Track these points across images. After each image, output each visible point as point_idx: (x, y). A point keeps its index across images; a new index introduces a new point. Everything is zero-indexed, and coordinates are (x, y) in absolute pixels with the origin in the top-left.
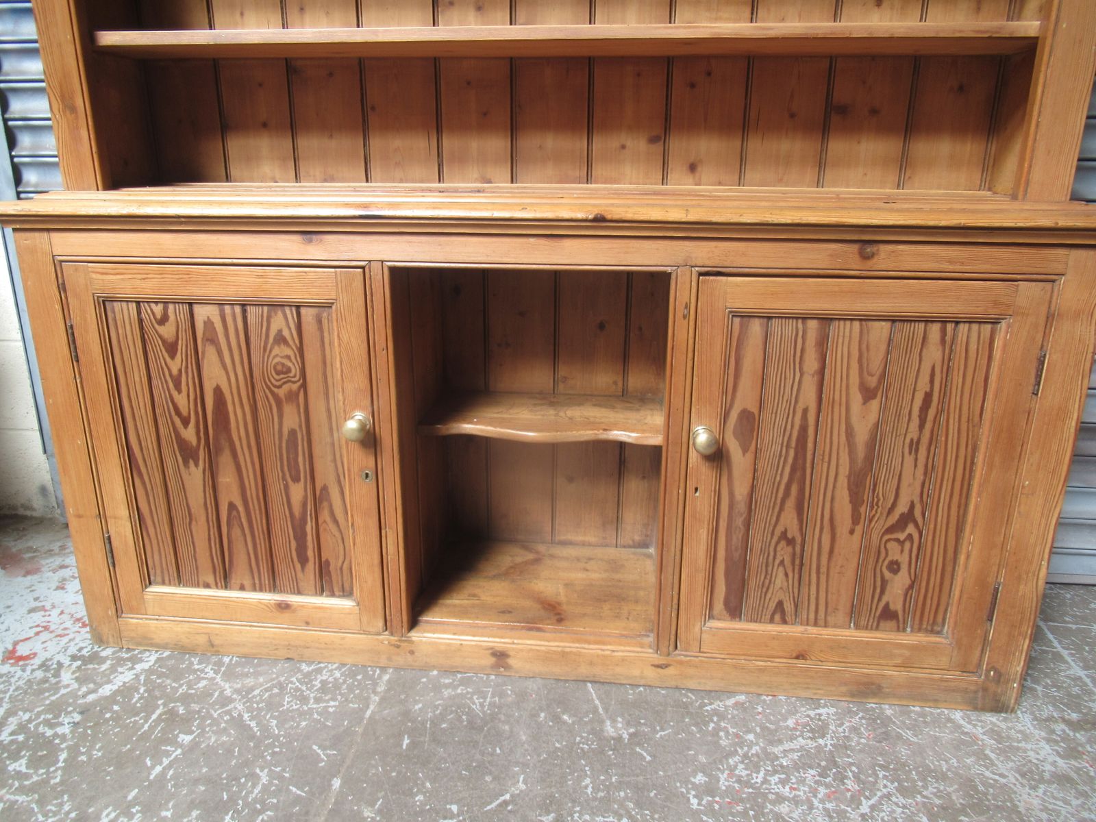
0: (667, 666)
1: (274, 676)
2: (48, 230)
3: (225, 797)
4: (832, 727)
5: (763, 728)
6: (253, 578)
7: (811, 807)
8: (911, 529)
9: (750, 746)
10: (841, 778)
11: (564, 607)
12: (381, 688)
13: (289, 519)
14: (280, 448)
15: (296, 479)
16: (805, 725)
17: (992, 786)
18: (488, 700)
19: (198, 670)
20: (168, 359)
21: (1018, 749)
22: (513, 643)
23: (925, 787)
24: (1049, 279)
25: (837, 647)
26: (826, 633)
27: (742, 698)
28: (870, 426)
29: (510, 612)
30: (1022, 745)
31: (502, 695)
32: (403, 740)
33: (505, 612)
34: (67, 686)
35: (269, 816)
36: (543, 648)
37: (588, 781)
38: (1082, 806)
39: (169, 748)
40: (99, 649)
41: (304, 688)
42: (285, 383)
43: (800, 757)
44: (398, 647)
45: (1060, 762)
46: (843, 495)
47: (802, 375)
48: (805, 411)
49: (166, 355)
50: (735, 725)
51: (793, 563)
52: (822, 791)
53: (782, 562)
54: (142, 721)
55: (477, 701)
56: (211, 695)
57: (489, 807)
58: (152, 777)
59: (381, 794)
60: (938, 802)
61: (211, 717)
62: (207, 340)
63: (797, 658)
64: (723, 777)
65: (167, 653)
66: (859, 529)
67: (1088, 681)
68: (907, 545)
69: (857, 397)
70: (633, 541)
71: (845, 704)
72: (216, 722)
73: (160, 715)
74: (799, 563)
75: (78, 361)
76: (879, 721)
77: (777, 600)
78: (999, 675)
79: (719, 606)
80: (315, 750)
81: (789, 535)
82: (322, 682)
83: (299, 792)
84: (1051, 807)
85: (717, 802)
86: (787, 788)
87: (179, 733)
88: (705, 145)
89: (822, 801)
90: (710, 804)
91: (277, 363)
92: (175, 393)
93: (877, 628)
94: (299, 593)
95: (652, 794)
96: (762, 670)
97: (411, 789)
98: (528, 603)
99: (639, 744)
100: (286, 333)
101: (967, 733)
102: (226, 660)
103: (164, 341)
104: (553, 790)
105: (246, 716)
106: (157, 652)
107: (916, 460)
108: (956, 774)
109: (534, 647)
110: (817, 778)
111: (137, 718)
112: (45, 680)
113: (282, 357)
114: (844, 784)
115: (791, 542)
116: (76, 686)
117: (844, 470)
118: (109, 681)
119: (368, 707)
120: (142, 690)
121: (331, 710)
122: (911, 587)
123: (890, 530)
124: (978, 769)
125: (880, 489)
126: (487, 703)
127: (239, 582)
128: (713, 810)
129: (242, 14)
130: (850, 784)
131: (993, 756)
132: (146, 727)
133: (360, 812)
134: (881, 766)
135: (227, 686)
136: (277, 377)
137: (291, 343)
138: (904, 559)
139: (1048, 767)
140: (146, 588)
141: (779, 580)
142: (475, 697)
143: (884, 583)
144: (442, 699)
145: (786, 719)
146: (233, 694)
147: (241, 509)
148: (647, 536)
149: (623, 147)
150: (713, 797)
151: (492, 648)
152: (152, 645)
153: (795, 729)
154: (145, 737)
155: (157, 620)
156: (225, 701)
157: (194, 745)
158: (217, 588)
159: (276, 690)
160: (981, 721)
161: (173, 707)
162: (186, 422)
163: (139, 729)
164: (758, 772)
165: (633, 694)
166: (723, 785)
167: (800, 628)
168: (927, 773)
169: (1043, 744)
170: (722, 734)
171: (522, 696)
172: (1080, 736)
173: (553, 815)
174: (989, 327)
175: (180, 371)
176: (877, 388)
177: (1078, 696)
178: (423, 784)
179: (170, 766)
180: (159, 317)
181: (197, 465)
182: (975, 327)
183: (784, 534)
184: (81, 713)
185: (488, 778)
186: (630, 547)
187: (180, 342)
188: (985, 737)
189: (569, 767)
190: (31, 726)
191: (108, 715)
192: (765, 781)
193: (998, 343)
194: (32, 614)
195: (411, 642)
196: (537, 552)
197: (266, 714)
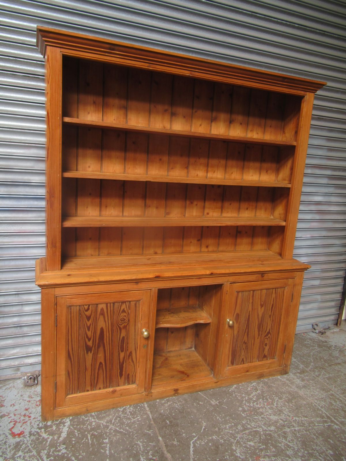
0: (218, 382)
1: (113, 415)
2: (54, 288)
3: (135, 452)
4: (258, 388)
5: (245, 392)
6: (104, 385)
7: (266, 408)
8: (269, 335)
9: (245, 397)
10: (267, 399)
11: (185, 372)
12: (147, 409)
13: (118, 364)
14: (119, 342)
15: (122, 351)
16: (252, 389)
17: (294, 392)
18: (178, 404)
19: (87, 420)
20: (87, 322)
21: (294, 382)
22: (180, 386)
23: (283, 396)
24: (293, 278)
25: (255, 367)
26: (253, 364)
27: (235, 386)
28: (262, 313)
29: (174, 377)
30: (294, 381)
31: (181, 402)
32: (166, 422)
33: (172, 377)
34: (48, 438)
35: (151, 453)
36: (188, 385)
37: (218, 417)
38: (310, 391)
39: (104, 445)
40: (45, 423)
41: (126, 416)
42: (123, 323)
43: (256, 397)
44: (147, 395)
45: (302, 383)
46: (257, 330)
47: (249, 303)
48: (249, 312)
49: (86, 320)
50: (239, 393)
51: (246, 349)
52: (265, 404)
53: (244, 349)
54: (87, 440)
55: (176, 405)
56: (100, 426)
57: (202, 431)
58: (108, 454)
59: (174, 437)
60: (287, 399)
61: (107, 432)
62: (101, 314)
63: (247, 372)
64: (245, 406)
65: (71, 418)
66: (260, 337)
67: (297, 361)
68: (269, 339)
69: (260, 307)
70: (188, 347)
71: (256, 381)
72: (110, 433)
73: (91, 437)
74: (247, 348)
75: (56, 326)
76: (266, 383)
77: (242, 358)
78: (286, 365)
79: (230, 363)
80: (146, 432)
81: (245, 342)
82: (129, 412)
83: (153, 444)
84: (306, 393)
85: (248, 413)
86: (259, 406)
87: (102, 440)
88: (210, 241)
89: (267, 406)
90: (247, 414)
91: (121, 318)
92: (87, 332)
93: (263, 360)
94: (119, 386)
95: (234, 416)
96: (239, 377)
97: (180, 433)
98: (176, 373)
99: (222, 405)
100: (125, 309)
101: (283, 381)
102: (93, 414)
103: (86, 316)
104: (212, 422)
105: (117, 429)
106: (67, 418)
107: (270, 319)
108: (286, 391)
109: (185, 386)
110: (263, 401)
111: (84, 440)
112: (38, 439)
113: (123, 316)
114: (268, 401)
115: (245, 343)
116: (51, 437)
117: (257, 324)
118: (62, 432)
119: (149, 416)
120: (76, 431)
121: (140, 419)
122: (269, 349)
123: (265, 336)
124: (290, 389)
125: (264, 327)
126: (179, 405)
127: (99, 387)
128: (248, 415)
129: (87, 207)
130: (270, 400)
131: (290, 385)
132: (90, 442)
133: (173, 443)
134: (272, 394)
135: (102, 422)
136: (121, 322)
137: (127, 312)
138: (268, 342)
139: (301, 385)
140: (66, 397)
141: (243, 353)
142: (174, 404)
143: (264, 349)
144: (166, 407)
145: (248, 389)
146: (107, 424)
147: (104, 363)
148: (192, 345)
149: (191, 242)
150: (246, 412)
151: (174, 389)
152: (65, 416)
153: (251, 390)
154: (93, 444)
155: (68, 407)
156: (107, 427)
157: (111, 442)
158: (91, 390)
159: (119, 419)
160: (284, 377)
161: (92, 433)
162: (89, 340)
163: (89, 443)
164: (251, 403)
165: (211, 392)
166: (246, 409)
167: (247, 364)
168: (282, 393)
169: (297, 379)
170: (237, 396)
171: (185, 400)
172: (302, 376)
173: (217, 428)
174: (283, 288)
175: (90, 324)
176: (263, 304)
177: (297, 366)
178: (182, 431)
179: (110, 450)
180: (86, 309)
181: (91, 352)
182: (281, 289)
183: (244, 341)
184: (64, 444)
185: (196, 424)
186: (187, 349)
187: (92, 316)
188: (286, 381)
189: (211, 415)
190: (51, 453)
191: (74, 442)
192: (254, 405)
193: (285, 292)
194: (3, 419)
195: (152, 393)
196: (164, 356)
197: (123, 426)
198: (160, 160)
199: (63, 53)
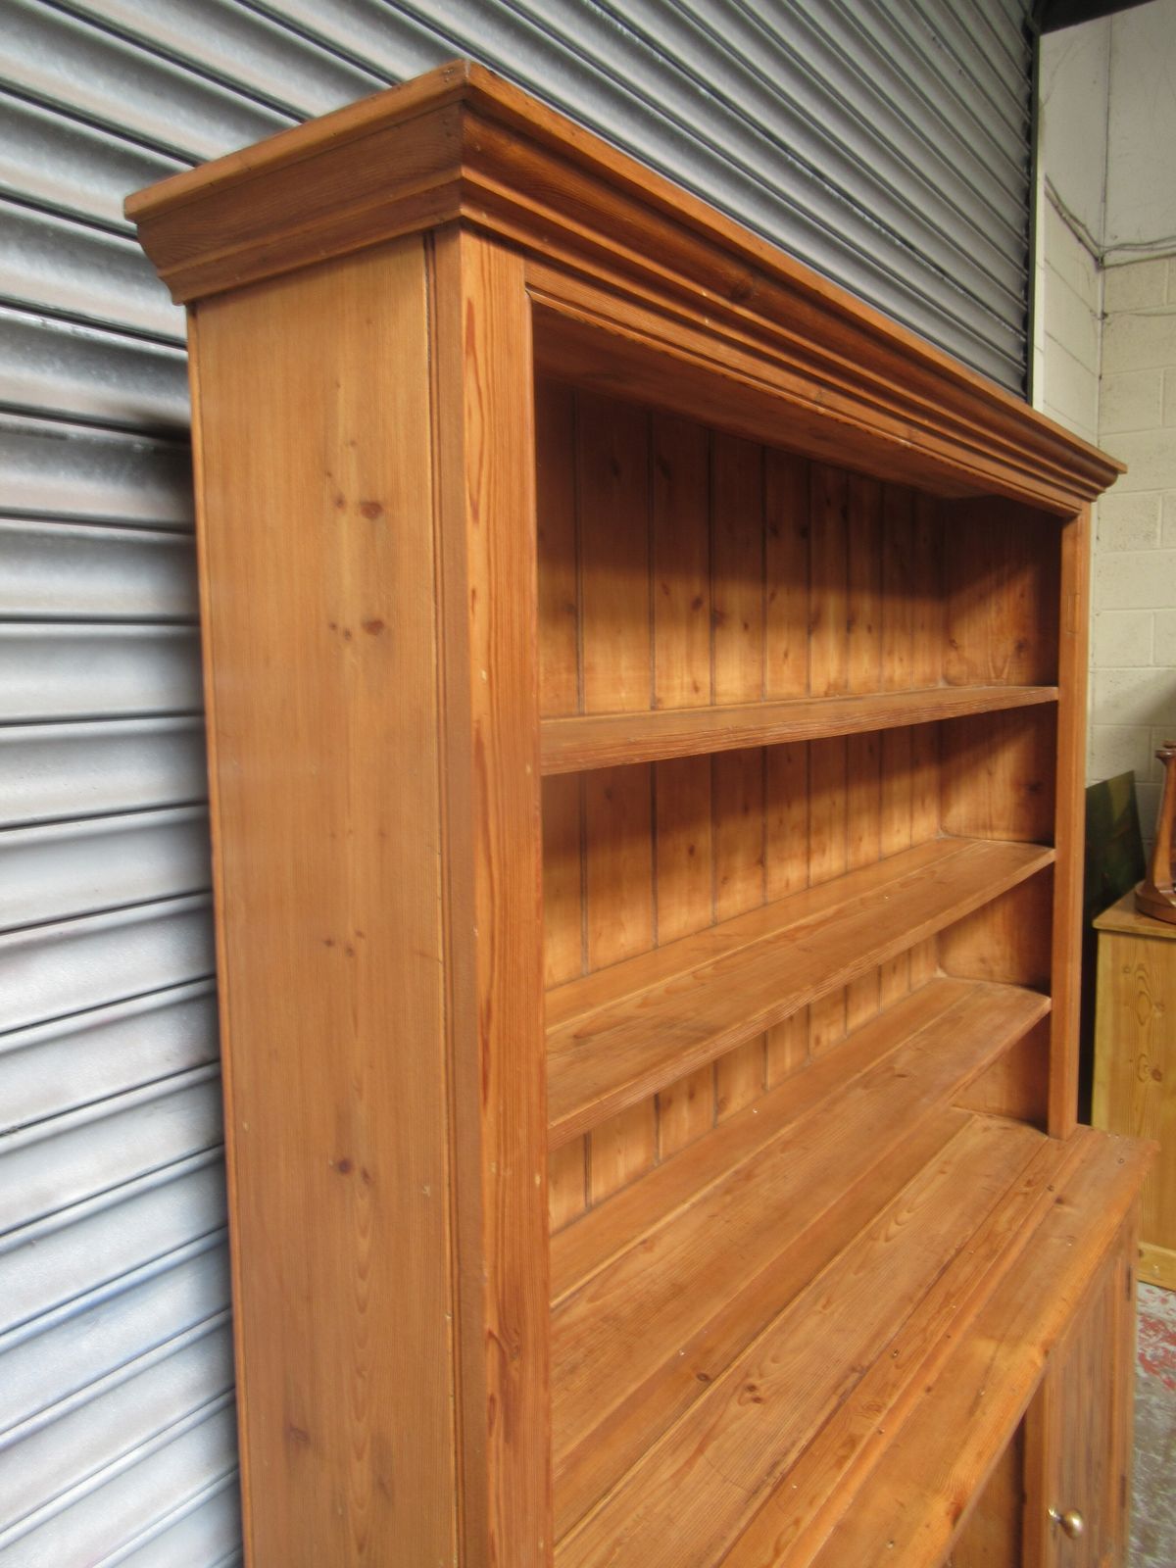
198: (691, 851)
199: (531, 292)
